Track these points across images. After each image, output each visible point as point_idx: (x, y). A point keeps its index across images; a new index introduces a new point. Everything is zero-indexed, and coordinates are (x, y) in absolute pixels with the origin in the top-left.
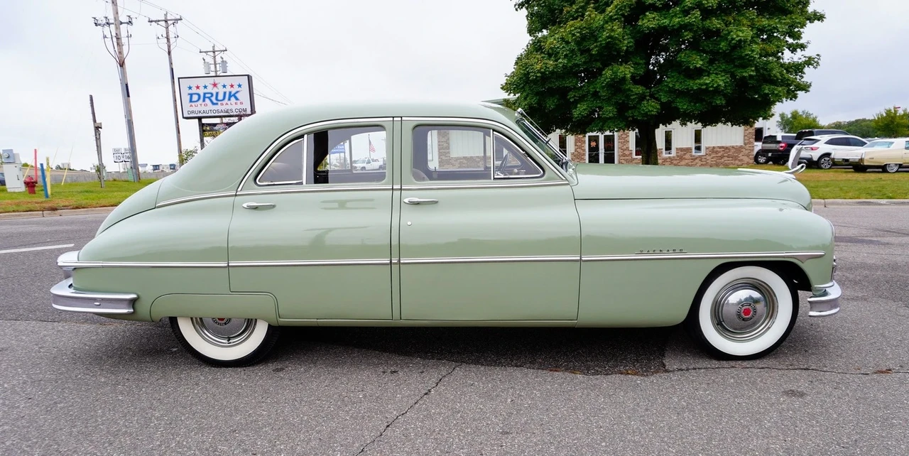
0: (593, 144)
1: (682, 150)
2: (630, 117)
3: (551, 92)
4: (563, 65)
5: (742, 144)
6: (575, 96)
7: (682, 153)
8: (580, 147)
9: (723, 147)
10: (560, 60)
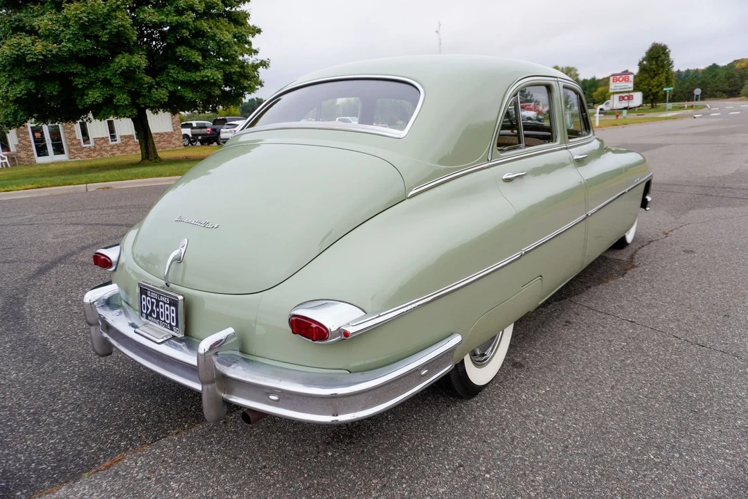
0: (38, 135)
1: (125, 137)
2: (141, 104)
3: (52, 78)
4: (69, 49)
5: (172, 130)
6: (83, 82)
7: (126, 140)
8: (25, 139)
9: (158, 134)
10: (64, 44)
